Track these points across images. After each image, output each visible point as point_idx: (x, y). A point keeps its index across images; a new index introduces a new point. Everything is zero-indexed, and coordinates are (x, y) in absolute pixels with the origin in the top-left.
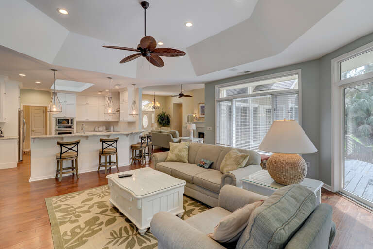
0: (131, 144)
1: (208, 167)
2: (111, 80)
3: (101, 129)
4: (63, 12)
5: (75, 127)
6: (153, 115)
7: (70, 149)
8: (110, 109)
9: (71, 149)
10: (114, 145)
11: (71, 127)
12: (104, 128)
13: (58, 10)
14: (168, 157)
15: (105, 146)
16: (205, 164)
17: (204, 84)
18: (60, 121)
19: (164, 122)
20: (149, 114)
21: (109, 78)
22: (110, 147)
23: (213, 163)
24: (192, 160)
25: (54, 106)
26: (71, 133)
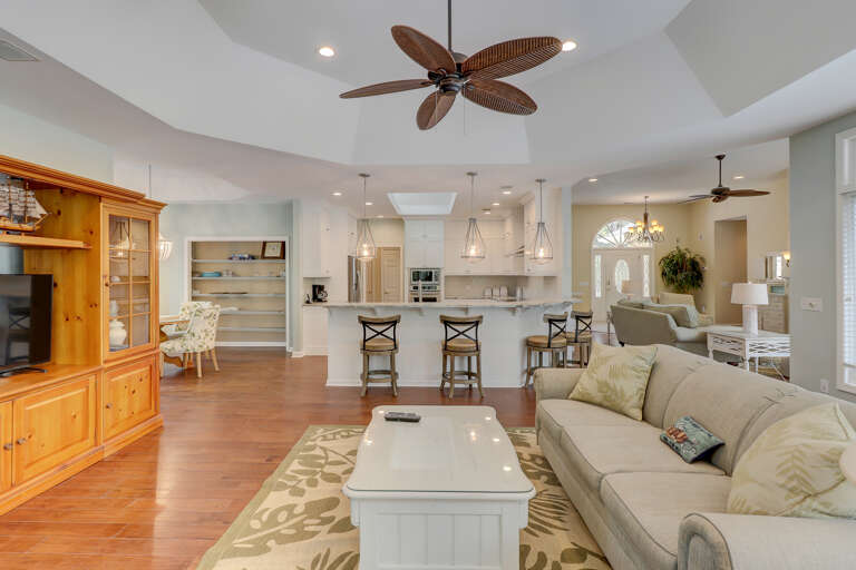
0: (526, 335)
1: (693, 455)
2: (475, 177)
3: (496, 292)
4: (327, 52)
5: (442, 287)
6: (646, 258)
7: (379, 333)
8: (474, 247)
9: (381, 333)
10: (471, 333)
11: (434, 288)
12: (504, 291)
13: (317, 50)
14: (578, 386)
15: (451, 333)
16: (685, 439)
17: (788, 139)
18: (416, 276)
19: (680, 276)
20: (634, 257)
21: (469, 174)
22: (461, 337)
23: (722, 445)
24: (653, 413)
25: (365, 246)
26: (434, 300)
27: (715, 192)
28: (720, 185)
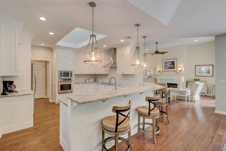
5: (73, 79)
9: (127, 116)
11: (70, 80)
12: (93, 80)
27: (156, 52)
28: (157, 50)
